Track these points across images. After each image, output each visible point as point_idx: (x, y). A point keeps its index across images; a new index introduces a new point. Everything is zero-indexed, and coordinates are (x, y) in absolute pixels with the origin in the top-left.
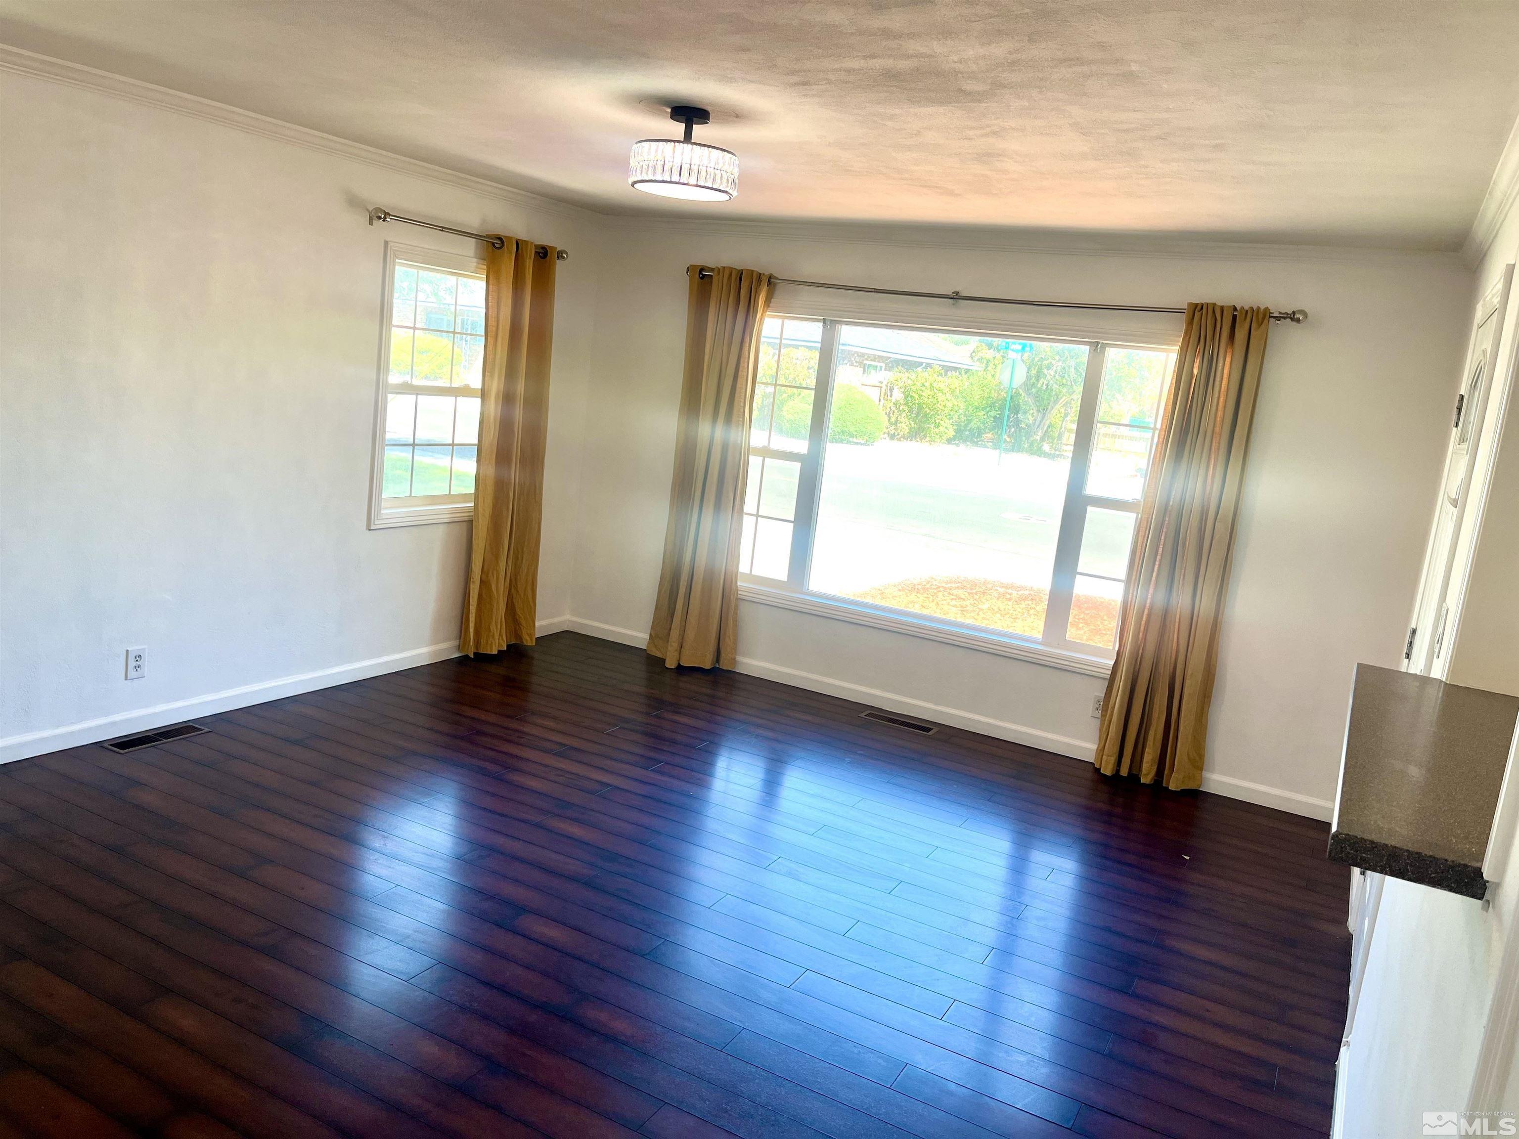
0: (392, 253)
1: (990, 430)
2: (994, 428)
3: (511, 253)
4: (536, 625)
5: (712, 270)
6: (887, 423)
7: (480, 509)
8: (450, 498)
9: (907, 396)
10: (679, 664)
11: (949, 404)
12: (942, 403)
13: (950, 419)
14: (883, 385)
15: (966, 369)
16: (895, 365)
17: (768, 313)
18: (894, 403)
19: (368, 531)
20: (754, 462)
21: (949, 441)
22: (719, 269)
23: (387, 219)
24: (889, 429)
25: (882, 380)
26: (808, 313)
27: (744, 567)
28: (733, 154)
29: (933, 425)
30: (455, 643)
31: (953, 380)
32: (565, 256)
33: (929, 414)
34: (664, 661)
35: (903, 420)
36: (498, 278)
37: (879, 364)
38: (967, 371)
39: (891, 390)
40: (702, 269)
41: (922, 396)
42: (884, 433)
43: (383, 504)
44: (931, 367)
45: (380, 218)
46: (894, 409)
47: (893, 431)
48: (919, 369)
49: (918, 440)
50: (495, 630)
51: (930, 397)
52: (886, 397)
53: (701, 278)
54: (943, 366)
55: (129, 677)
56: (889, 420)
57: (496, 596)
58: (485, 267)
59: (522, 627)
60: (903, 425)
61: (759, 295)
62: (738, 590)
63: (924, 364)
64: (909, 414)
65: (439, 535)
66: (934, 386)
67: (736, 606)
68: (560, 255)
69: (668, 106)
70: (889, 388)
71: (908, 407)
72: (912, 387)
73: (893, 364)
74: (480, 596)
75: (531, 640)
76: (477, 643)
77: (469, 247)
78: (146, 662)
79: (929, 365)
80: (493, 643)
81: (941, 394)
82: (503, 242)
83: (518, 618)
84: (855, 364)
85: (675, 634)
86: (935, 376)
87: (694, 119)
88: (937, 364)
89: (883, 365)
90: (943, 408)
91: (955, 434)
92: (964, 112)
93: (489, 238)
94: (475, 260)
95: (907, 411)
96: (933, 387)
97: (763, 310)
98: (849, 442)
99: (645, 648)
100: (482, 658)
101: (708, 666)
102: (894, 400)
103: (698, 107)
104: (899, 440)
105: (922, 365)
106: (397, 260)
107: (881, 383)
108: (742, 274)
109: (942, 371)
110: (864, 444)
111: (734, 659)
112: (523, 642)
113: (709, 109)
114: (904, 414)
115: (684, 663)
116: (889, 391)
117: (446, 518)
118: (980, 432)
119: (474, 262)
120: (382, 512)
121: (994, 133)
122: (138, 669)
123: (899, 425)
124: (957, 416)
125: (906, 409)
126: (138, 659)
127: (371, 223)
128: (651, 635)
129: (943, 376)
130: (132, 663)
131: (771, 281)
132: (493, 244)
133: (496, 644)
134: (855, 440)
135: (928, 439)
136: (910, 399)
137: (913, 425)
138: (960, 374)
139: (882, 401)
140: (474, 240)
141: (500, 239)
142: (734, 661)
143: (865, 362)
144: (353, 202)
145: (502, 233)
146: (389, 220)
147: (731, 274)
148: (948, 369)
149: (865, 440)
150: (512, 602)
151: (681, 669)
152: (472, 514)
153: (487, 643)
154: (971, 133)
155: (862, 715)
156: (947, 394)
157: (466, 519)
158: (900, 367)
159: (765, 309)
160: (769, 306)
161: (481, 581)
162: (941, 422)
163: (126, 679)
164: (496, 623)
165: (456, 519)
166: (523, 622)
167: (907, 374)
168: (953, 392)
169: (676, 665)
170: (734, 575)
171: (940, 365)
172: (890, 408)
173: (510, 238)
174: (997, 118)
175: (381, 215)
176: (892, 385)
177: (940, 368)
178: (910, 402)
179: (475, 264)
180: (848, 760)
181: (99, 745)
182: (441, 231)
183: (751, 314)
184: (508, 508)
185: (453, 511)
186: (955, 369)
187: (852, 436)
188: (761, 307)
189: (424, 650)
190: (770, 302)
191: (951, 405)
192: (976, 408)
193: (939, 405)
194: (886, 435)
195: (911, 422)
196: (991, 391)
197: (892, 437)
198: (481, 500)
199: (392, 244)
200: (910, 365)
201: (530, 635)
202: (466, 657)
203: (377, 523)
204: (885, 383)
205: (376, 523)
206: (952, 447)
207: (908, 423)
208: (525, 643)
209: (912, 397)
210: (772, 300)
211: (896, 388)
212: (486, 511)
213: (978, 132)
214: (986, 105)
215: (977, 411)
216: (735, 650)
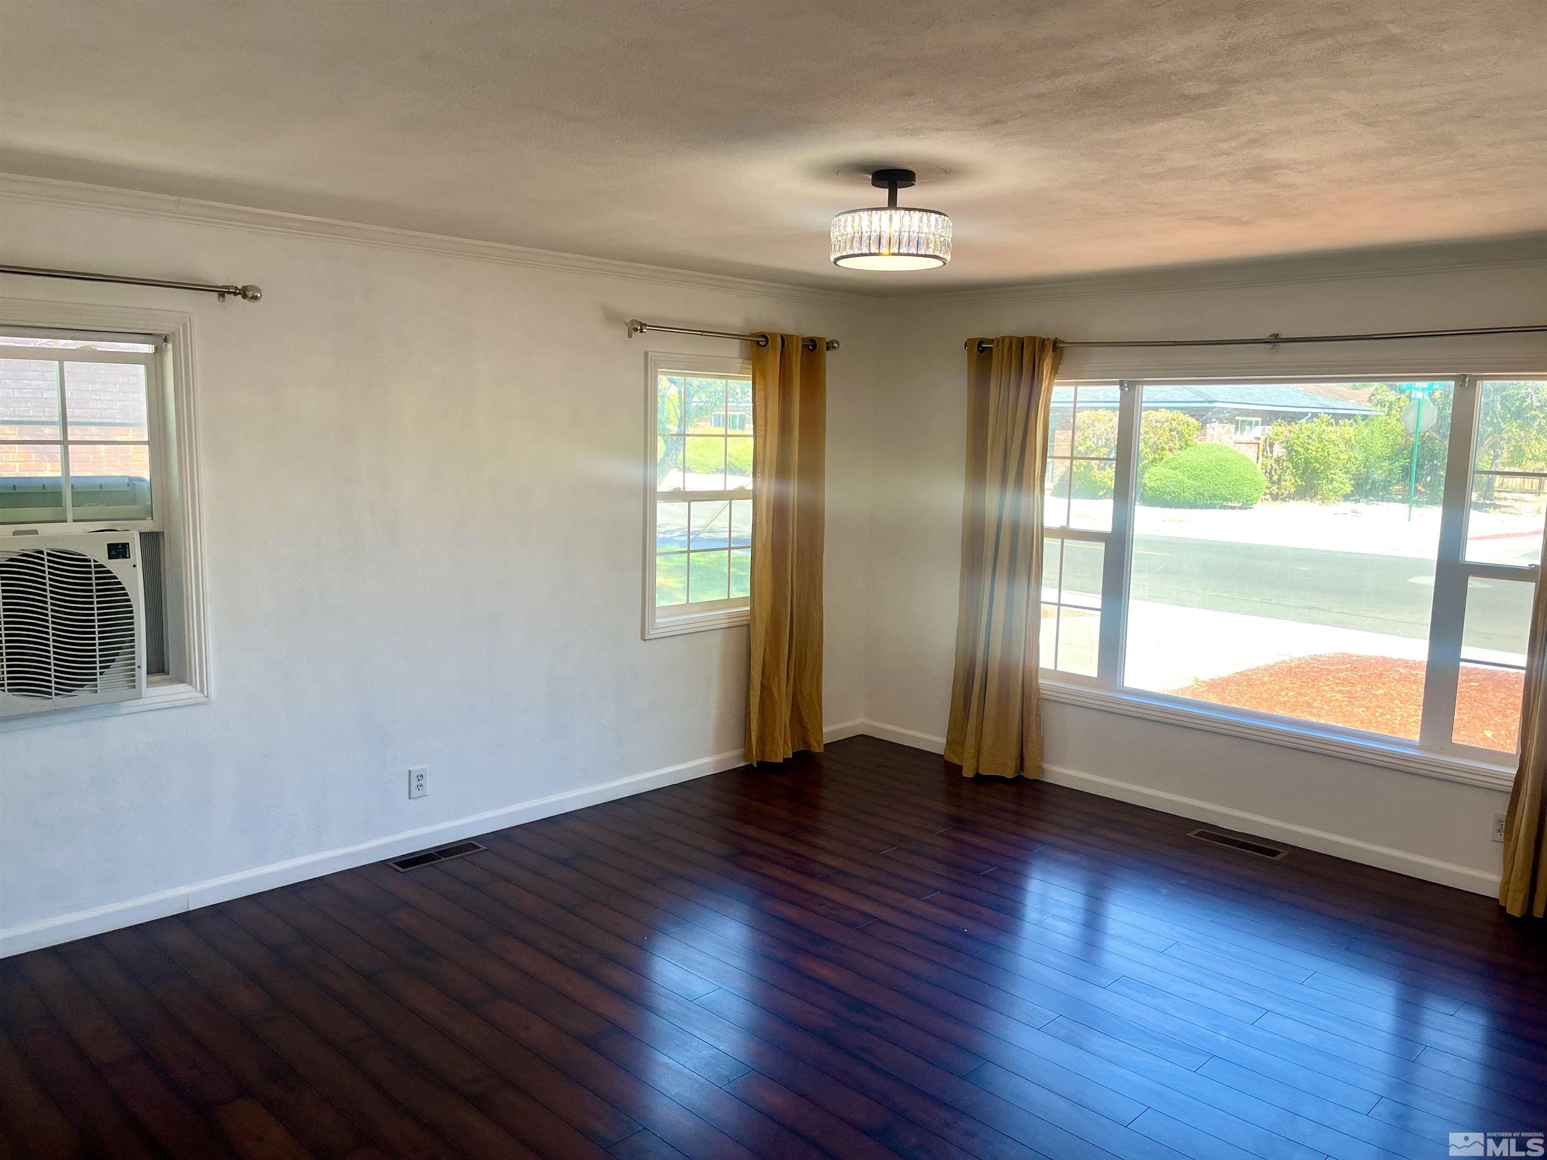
0: (653, 363)
1: (1398, 481)
2: (1403, 479)
3: (775, 350)
4: (824, 731)
5: (991, 341)
6: (1267, 484)
7: (757, 613)
8: (729, 602)
9: (1290, 449)
10: (978, 772)
11: (1344, 456)
12: (1334, 456)
13: (1346, 473)
14: (1261, 442)
15: (1364, 415)
16: (1274, 419)
17: (1056, 381)
18: (1275, 460)
19: (643, 643)
20: (1051, 545)
21: (1347, 497)
22: (999, 339)
23: (644, 330)
24: (1271, 489)
25: (1259, 436)
26: (1101, 376)
27: (1046, 661)
28: (945, 215)
29: (1325, 481)
30: (741, 751)
31: (1348, 430)
32: (836, 345)
33: (1319, 468)
34: (960, 768)
35: (1287, 478)
36: (764, 376)
37: (1254, 419)
38: (1365, 417)
39: (1271, 445)
40: (981, 342)
41: (1308, 449)
42: (1265, 494)
43: (658, 613)
44: (1317, 417)
45: (636, 330)
46: (1275, 466)
47: (1277, 491)
48: (1304, 420)
49: (1308, 498)
50: (779, 737)
51: (1320, 450)
52: (1265, 454)
53: (981, 352)
54: (1334, 415)
55: (412, 797)
56: (1271, 479)
57: (777, 699)
58: (751, 366)
59: (809, 733)
60: (1288, 484)
61: (1043, 363)
62: (1039, 689)
63: (1310, 414)
64: (1294, 470)
65: (717, 643)
66: (1323, 437)
67: (1038, 707)
68: (830, 346)
69: (869, 173)
70: (1268, 443)
71: (1292, 463)
72: (1296, 441)
73: (1270, 417)
74: (762, 701)
75: (819, 746)
76: (762, 750)
77: (734, 348)
78: (428, 782)
79: (1315, 415)
80: (778, 750)
81: (1332, 446)
82: (767, 339)
83: (805, 724)
84: (1225, 421)
85: (971, 739)
86: (1323, 425)
87: (898, 182)
88: (1325, 413)
89: (1260, 419)
90: (1336, 461)
91: (1353, 489)
92: (1203, 122)
93: (752, 337)
94: (740, 360)
95: (1292, 467)
96: (1321, 438)
97: (1049, 380)
98: (1222, 507)
99: (942, 753)
100: (764, 766)
101: (1009, 774)
102: (1275, 456)
103: (899, 168)
104: (1284, 500)
105: (1307, 415)
106: (659, 370)
107: (1259, 439)
108: (1024, 341)
109: (1332, 421)
110: (1240, 508)
111: (1041, 767)
112: (809, 746)
113: (910, 168)
114: (1289, 471)
115: (984, 772)
116: (1268, 447)
117: (724, 623)
118: (1387, 484)
119: (738, 363)
120: (657, 621)
121: (1254, 141)
122: (421, 788)
123: (1283, 483)
124: (1355, 469)
125: (1290, 465)
126: (420, 778)
127: (630, 336)
128: (947, 739)
129: (1334, 425)
130: (415, 783)
131: (1057, 347)
132: (758, 342)
133: (781, 752)
134: (1230, 504)
135: (1319, 497)
136: (1294, 454)
137: (1300, 483)
138: (1356, 421)
139: (1261, 458)
140: (738, 340)
141: (764, 336)
142: (1041, 770)
143: (1237, 418)
144: (611, 317)
145: (766, 329)
146: (646, 331)
147: (1011, 344)
148: (1337, 418)
149: (1241, 504)
150: (798, 707)
151: (980, 780)
152: (749, 618)
153: (772, 751)
154: (1225, 146)
155: (1191, 835)
156: (1340, 445)
157: (745, 623)
158: (1279, 421)
159: (1052, 377)
160: (1056, 373)
161: (762, 686)
162: (1334, 476)
163: (410, 798)
164: (780, 729)
165: (732, 624)
166: (810, 728)
167: (1289, 428)
168: (1348, 442)
169: (974, 774)
170: (1034, 672)
171: (1329, 414)
172: (1271, 465)
173: (774, 335)
174: (1248, 123)
175: (637, 327)
176: (1272, 441)
177: (1330, 417)
178: (1294, 457)
179: (740, 365)
180: (1165, 891)
181: (384, 863)
182: (702, 335)
183: (1036, 383)
184: (786, 607)
185: (729, 616)
186: (1349, 417)
187: (1226, 500)
188: (1047, 375)
189: (708, 760)
190: (1058, 369)
191: (1346, 457)
192: (1379, 457)
193: (1330, 458)
194: (1268, 497)
195: (1297, 480)
196: (1396, 437)
197: (1275, 497)
198: (757, 603)
199: (652, 354)
200: (1291, 418)
201: (819, 742)
202: (751, 766)
203: (652, 633)
204: (1263, 438)
205: (650, 633)
206: (1349, 506)
207: (1293, 481)
208: (813, 750)
209: (1296, 451)
210: (1060, 366)
211: (1276, 443)
212: (764, 612)
213: (1234, 144)
214: (1224, 108)
215: (1380, 462)
216: (1041, 755)
